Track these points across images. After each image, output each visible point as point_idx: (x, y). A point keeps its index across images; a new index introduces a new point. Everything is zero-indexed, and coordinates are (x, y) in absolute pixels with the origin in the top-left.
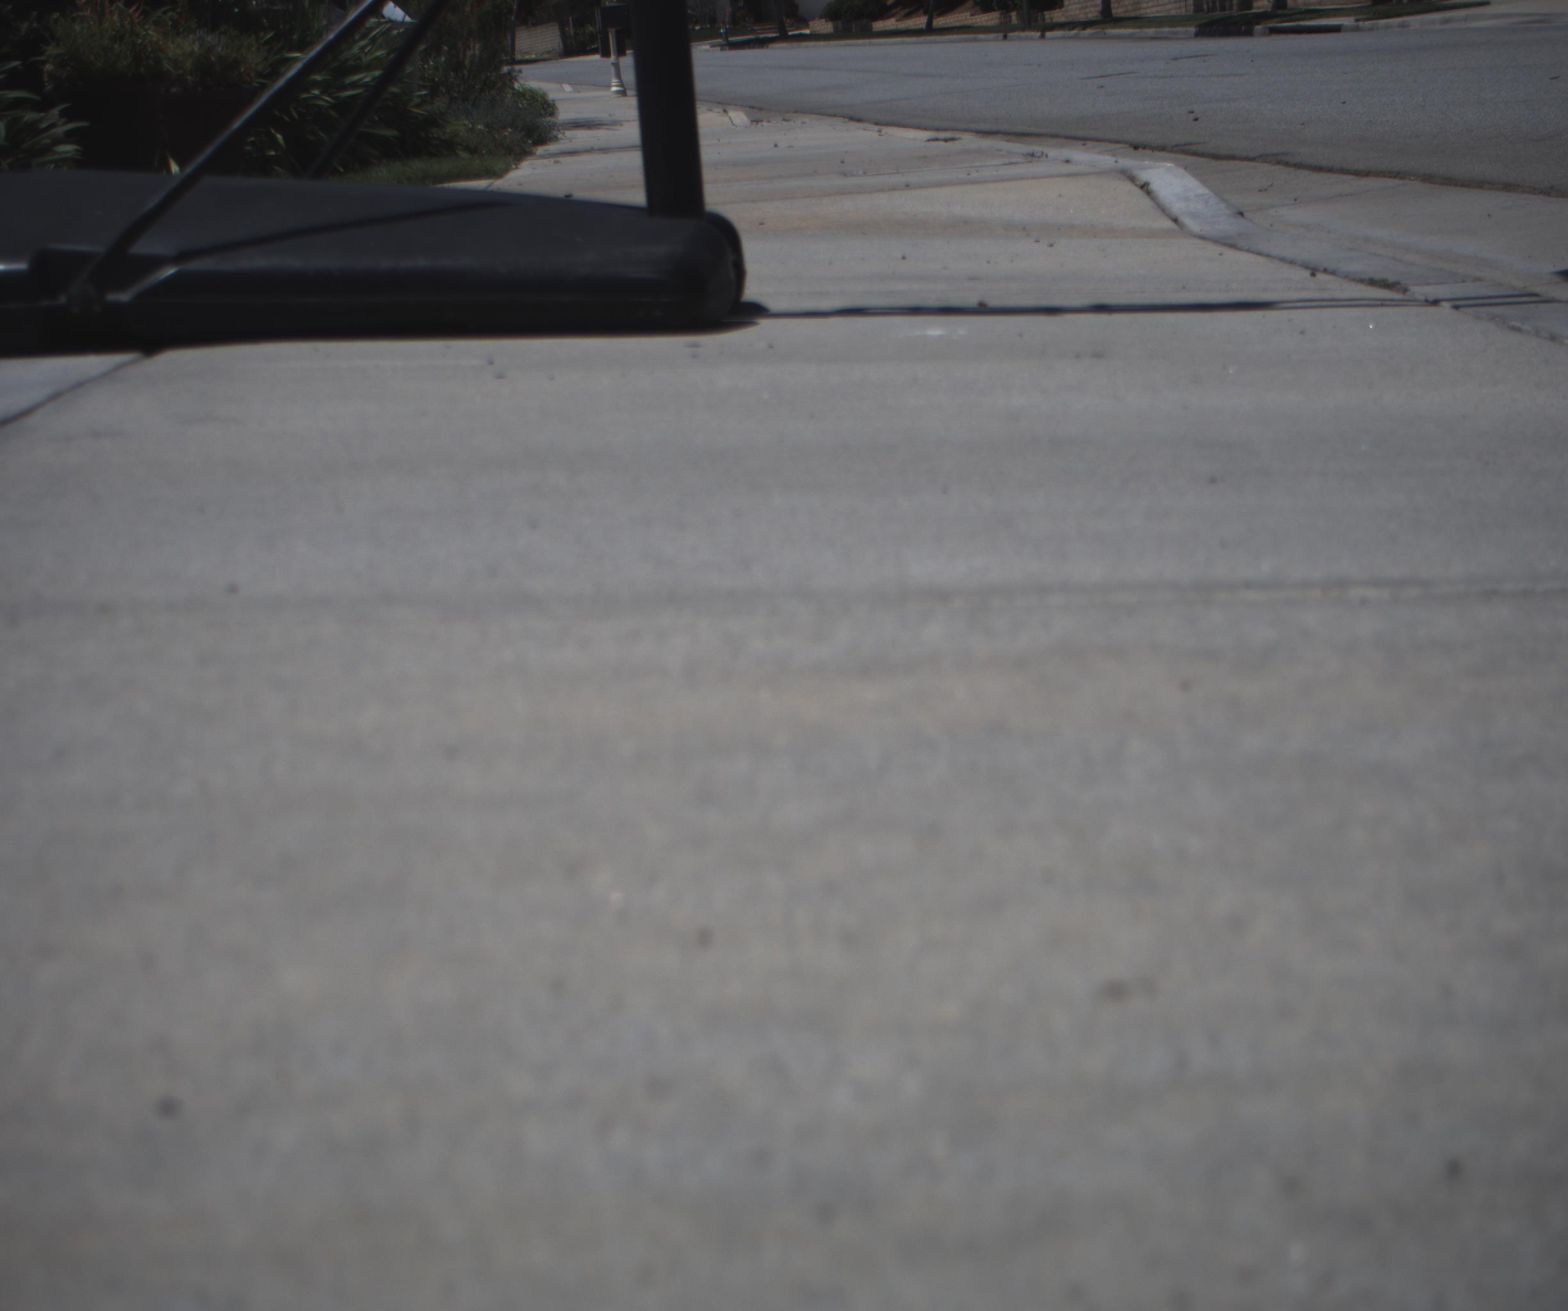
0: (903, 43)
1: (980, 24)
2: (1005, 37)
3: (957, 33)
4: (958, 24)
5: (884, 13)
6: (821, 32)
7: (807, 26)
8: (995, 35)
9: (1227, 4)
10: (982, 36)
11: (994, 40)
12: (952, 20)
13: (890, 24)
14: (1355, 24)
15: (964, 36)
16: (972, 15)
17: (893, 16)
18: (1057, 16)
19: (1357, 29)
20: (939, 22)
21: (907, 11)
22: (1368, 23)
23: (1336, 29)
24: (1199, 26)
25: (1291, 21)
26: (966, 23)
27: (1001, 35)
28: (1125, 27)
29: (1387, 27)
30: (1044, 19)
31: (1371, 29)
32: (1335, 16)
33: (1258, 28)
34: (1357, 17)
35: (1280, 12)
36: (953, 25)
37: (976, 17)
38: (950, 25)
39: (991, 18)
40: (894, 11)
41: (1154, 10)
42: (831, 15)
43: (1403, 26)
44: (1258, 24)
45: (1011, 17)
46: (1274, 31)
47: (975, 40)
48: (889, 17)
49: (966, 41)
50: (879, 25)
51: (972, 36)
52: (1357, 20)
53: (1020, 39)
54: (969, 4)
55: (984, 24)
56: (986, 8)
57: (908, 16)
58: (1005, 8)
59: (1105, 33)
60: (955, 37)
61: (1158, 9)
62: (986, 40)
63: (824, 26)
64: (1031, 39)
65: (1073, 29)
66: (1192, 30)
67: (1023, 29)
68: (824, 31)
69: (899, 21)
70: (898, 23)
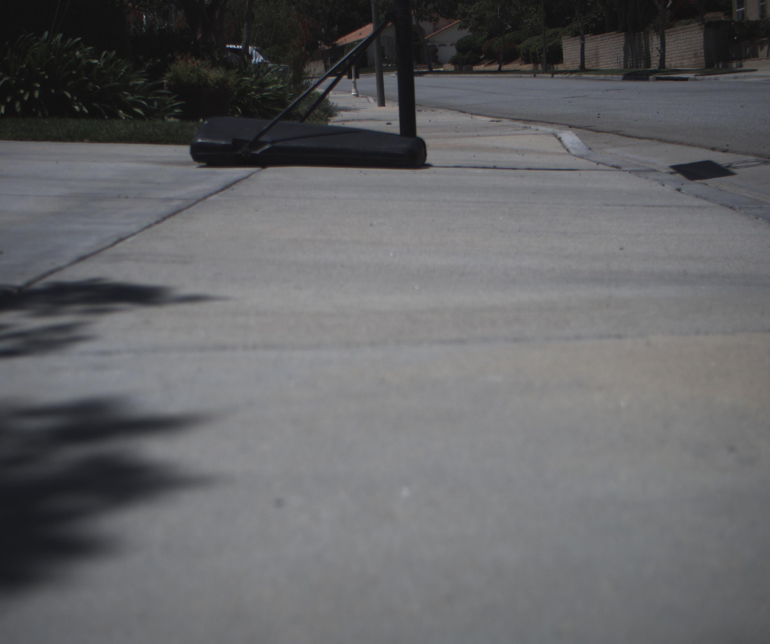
0: (487, 77)
1: (524, 70)
2: (535, 76)
3: (513, 73)
4: (513, 69)
5: (478, 62)
6: (448, 70)
7: (442, 67)
8: (530, 75)
9: (639, 65)
10: (524, 75)
11: (529, 77)
12: (510, 67)
13: (481, 67)
14: (694, 77)
15: (516, 75)
16: (520, 65)
17: (483, 63)
18: (560, 67)
19: (695, 80)
20: (505, 68)
21: (489, 62)
22: (700, 77)
23: (686, 79)
24: (624, 75)
25: (665, 75)
26: (518, 68)
27: (533, 75)
28: (591, 74)
29: (709, 79)
30: (554, 69)
31: (702, 80)
32: (687, 73)
33: (651, 77)
34: (696, 74)
35: (662, 70)
36: (511, 69)
37: (522, 66)
38: (508, 70)
39: (529, 67)
40: (484, 61)
41: (605, 66)
42: (454, 61)
43: (716, 79)
44: (651, 75)
45: (538, 66)
46: (658, 79)
47: (521, 77)
48: (481, 64)
49: (517, 77)
50: (476, 68)
51: (520, 75)
52: (696, 76)
53: (542, 77)
54: (520, 59)
55: (526, 70)
56: (527, 62)
57: (490, 64)
58: (536, 62)
59: (581, 76)
60: (512, 75)
61: (607, 66)
62: (525, 77)
63: (450, 67)
64: (547, 78)
65: (566, 74)
66: (621, 77)
67: (543, 73)
68: (450, 70)
69: (485, 66)
70: (485, 67)
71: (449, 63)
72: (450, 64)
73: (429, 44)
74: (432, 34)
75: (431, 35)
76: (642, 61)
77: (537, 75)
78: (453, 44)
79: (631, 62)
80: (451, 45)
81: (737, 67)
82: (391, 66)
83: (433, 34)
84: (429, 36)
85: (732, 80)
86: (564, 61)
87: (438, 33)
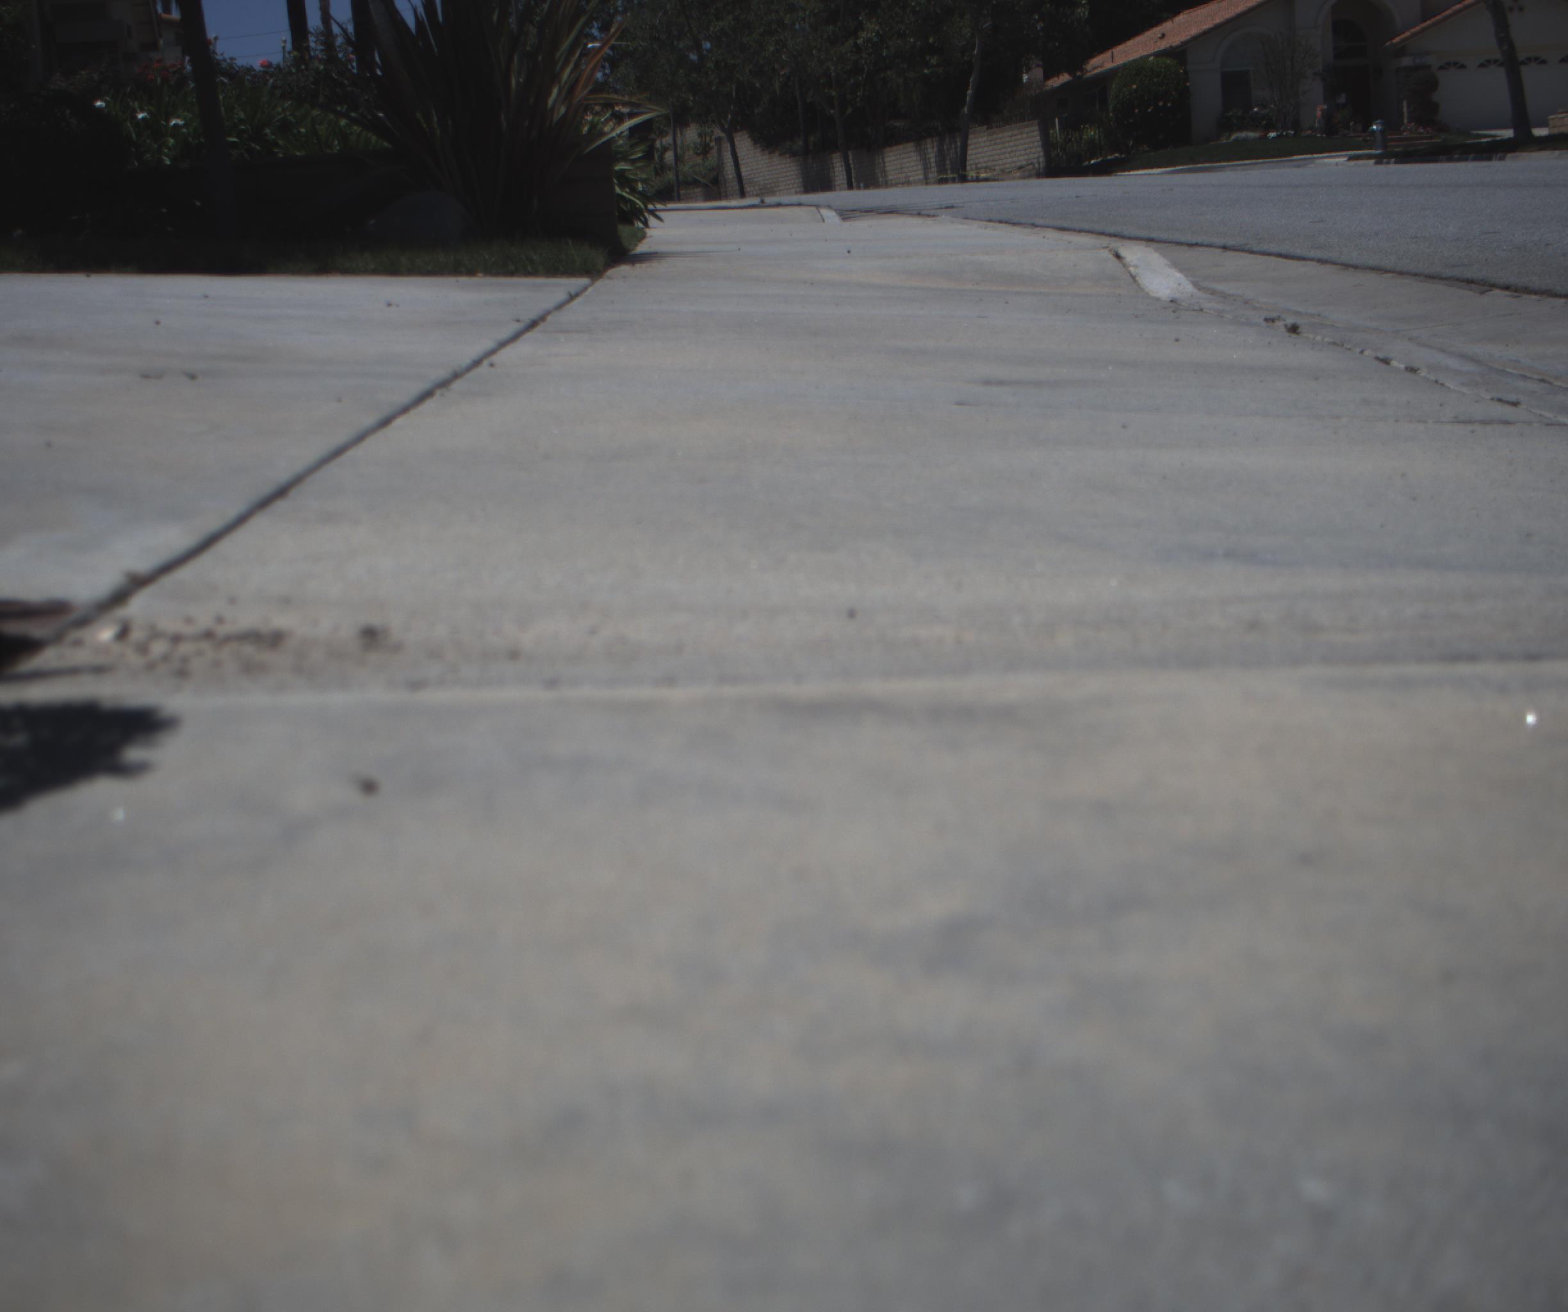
73: (1406, 61)
74: (1418, 28)
75: (1413, 30)
78: (1489, 61)
80: (1482, 65)
82: (1278, 137)
83: (1424, 25)
84: (1407, 34)
87: (1439, 22)
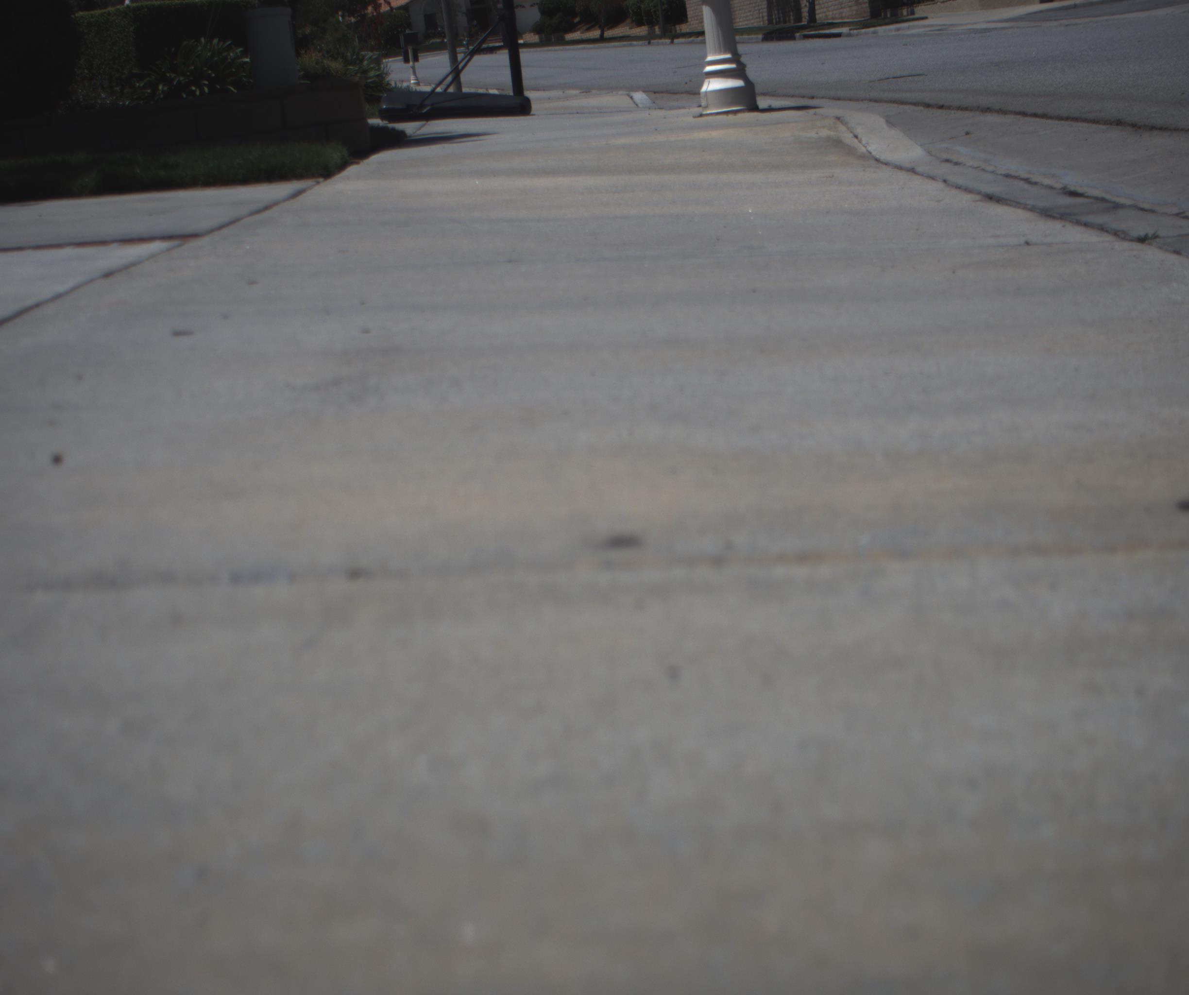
0: (584, 48)
1: (635, 35)
2: (649, 43)
3: (620, 41)
4: (621, 35)
5: (572, 28)
6: (531, 42)
7: (522, 38)
8: (644, 42)
9: (787, 19)
10: (635, 43)
11: (641, 45)
12: (617, 32)
13: (576, 35)
14: (848, 32)
15: (625, 43)
16: (631, 28)
17: (579, 29)
18: (684, 28)
19: (849, 35)
20: (609, 33)
21: (588, 26)
22: (855, 31)
23: (838, 35)
24: (764, 34)
25: (816, 30)
26: (627, 34)
27: (646, 43)
29: (866, 33)
30: (676, 31)
31: (857, 35)
32: (842, 27)
33: (797, 35)
34: (852, 28)
35: (812, 24)
36: (618, 35)
37: (633, 30)
38: (614, 36)
39: (643, 30)
40: (579, 26)
41: (744, 23)
42: (538, 29)
43: (875, 33)
44: (798, 32)
45: (655, 29)
46: (805, 37)
47: (631, 45)
48: (575, 31)
49: (624, 46)
50: (569, 37)
51: (629, 43)
52: (850, 30)
53: (658, 44)
54: (629, 21)
55: (638, 34)
56: (639, 24)
57: (588, 30)
58: (651, 23)
60: (618, 44)
61: (746, 22)
62: (637, 46)
63: (533, 38)
64: (666, 44)
65: (691, 37)
66: (760, 36)
67: (660, 37)
68: (533, 41)
69: (582, 33)
70: (582, 35)
71: (531, 32)
72: (532, 34)
76: (791, 14)
77: (652, 41)
79: (777, 16)
81: (908, 15)
85: (893, 33)
86: (689, 20)
